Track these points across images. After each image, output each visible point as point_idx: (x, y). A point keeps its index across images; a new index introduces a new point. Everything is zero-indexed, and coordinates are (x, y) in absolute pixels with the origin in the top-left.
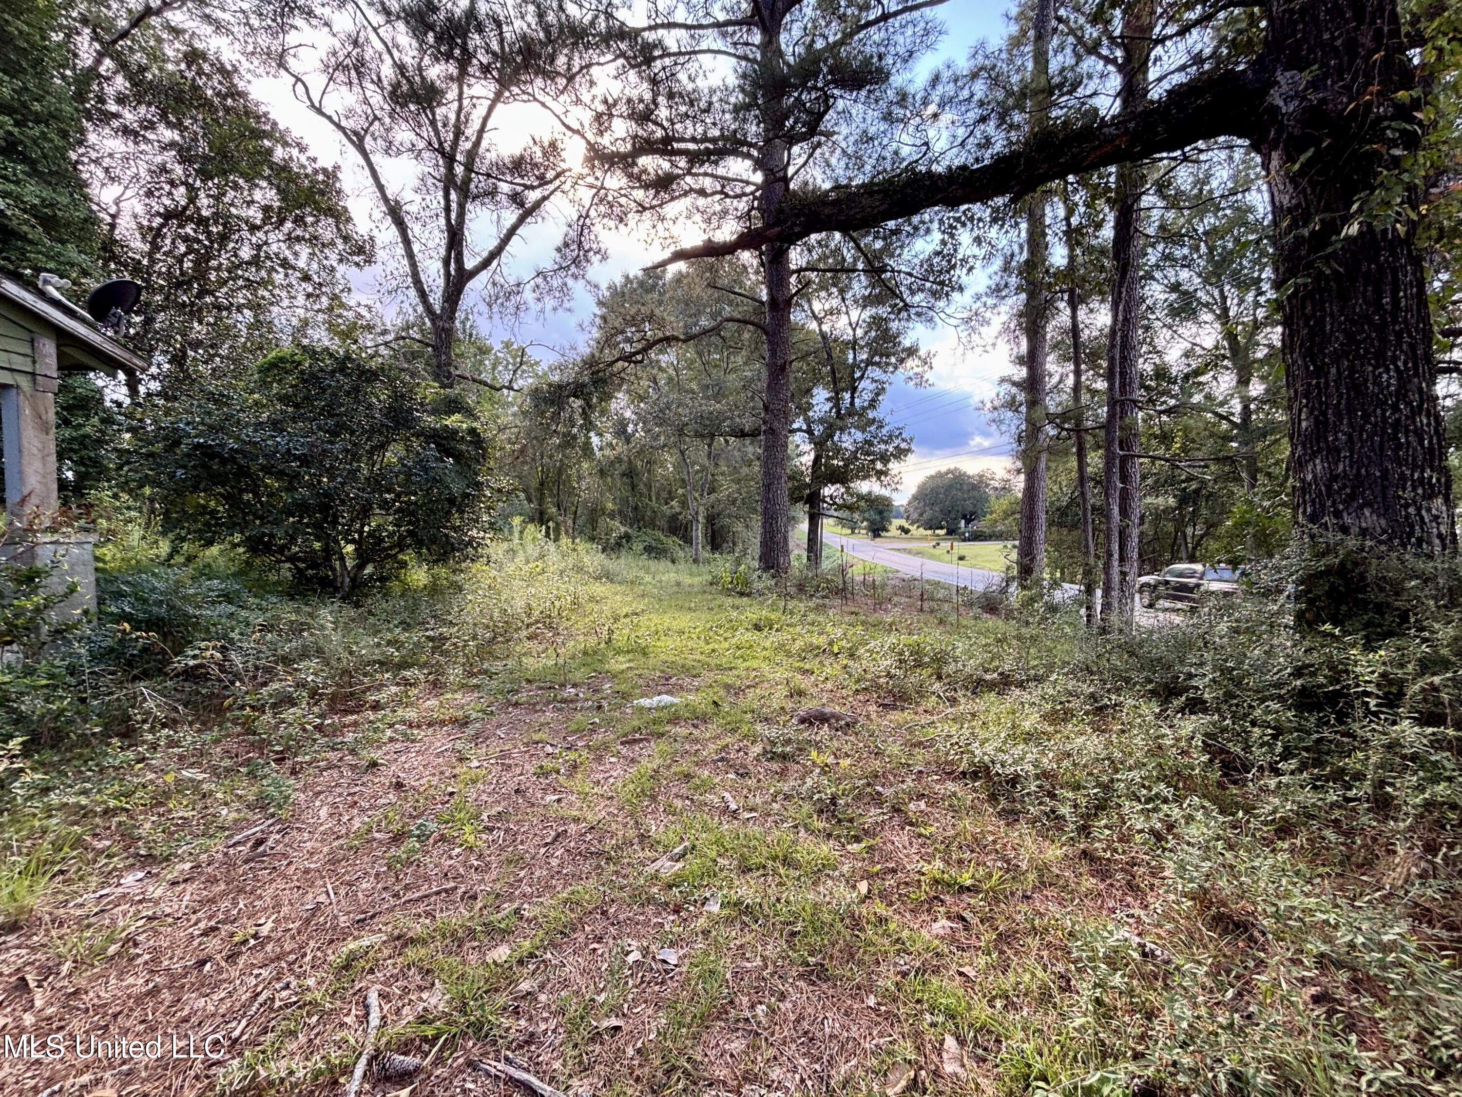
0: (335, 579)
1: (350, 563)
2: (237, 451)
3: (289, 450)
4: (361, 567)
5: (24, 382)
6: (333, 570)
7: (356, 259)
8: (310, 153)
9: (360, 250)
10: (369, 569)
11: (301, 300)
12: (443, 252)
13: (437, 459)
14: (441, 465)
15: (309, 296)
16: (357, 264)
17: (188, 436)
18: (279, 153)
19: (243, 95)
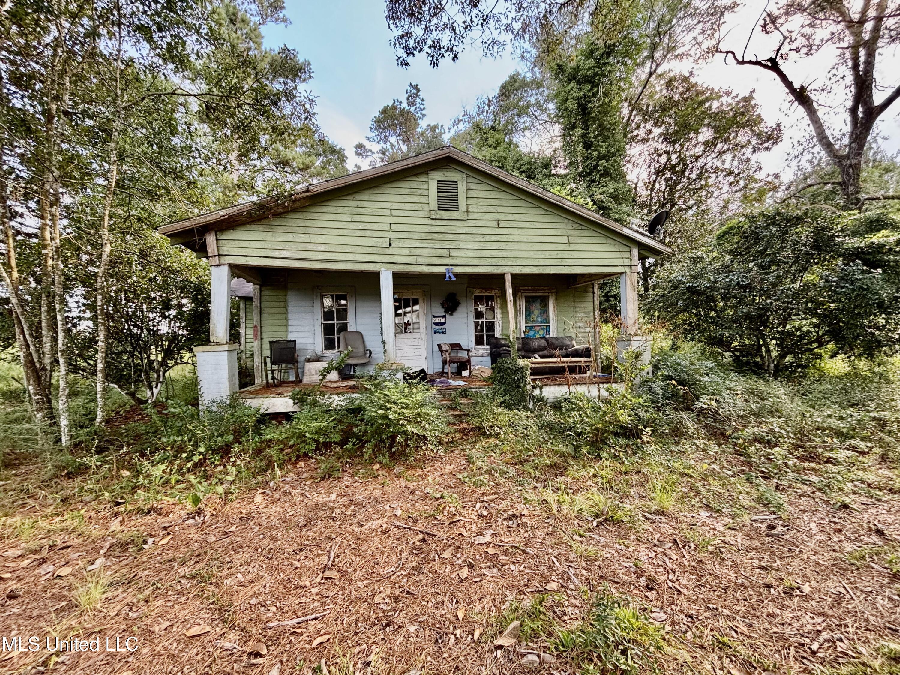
0: (764, 364)
1: (774, 354)
2: (708, 288)
3: (739, 283)
4: (782, 356)
5: (627, 269)
6: (762, 357)
7: (766, 145)
8: (734, 94)
9: (769, 138)
10: (789, 359)
11: (726, 188)
12: (850, 103)
13: (863, 272)
14: (868, 276)
15: (731, 184)
16: (767, 149)
17: (683, 283)
18: (715, 105)
19: (695, 85)
